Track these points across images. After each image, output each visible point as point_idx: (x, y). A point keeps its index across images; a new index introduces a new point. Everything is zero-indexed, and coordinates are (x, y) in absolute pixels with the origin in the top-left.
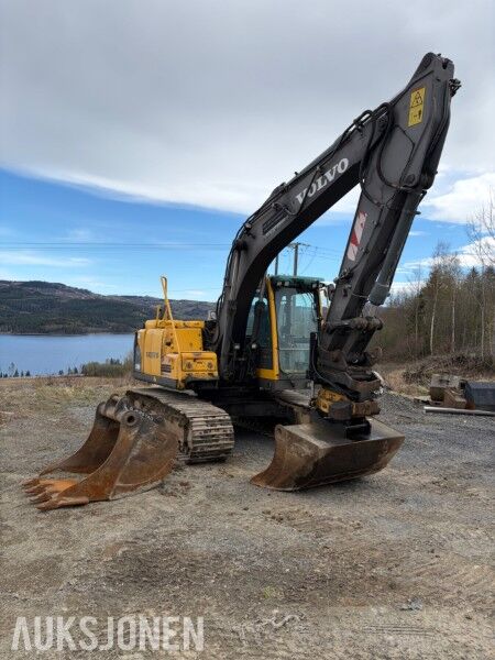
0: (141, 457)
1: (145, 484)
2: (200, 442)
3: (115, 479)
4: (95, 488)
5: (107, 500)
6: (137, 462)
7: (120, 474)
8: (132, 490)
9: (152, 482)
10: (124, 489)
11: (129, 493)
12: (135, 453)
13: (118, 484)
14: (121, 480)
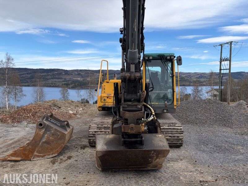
0: (47, 142)
1: (49, 155)
2: (92, 137)
3: (34, 152)
4: (24, 154)
5: (31, 160)
6: (45, 144)
7: (37, 149)
8: (42, 157)
9: (52, 154)
10: (38, 156)
11: (41, 158)
12: (44, 140)
13: (36, 153)
14: (37, 152)
